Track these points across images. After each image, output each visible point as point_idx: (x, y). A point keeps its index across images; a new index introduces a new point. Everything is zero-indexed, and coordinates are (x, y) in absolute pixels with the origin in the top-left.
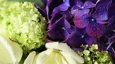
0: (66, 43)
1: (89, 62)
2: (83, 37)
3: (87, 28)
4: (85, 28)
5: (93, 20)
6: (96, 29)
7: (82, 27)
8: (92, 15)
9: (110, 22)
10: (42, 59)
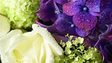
0: (46, 29)
1: (70, 56)
2: (72, 26)
3: (74, 17)
4: (73, 16)
5: (85, 9)
6: (84, 20)
7: (70, 14)
8: (85, 3)
9: (102, 15)
10: (16, 39)
